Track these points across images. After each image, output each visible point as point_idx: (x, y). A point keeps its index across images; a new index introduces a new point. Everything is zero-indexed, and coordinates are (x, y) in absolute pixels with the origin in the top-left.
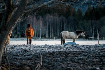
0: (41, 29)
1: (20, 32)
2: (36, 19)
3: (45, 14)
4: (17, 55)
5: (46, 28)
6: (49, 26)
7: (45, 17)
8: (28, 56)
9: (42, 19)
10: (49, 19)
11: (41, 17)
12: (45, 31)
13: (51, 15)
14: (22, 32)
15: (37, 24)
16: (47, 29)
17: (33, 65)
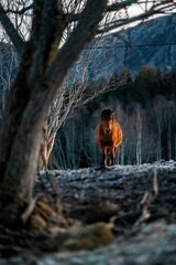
0: (139, 143)
1: (76, 153)
2: (125, 111)
3: (152, 96)
4: (79, 180)
5: (156, 141)
6: (165, 132)
7: (152, 106)
8: (112, 180)
9: (143, 111)
10: (163, 111)
11: (138, 107)
12: (154, 149)
13: (169, 99)
14: (82, 153)
15: (128, 127)
16: (159, 143)
17: (130, 200)
